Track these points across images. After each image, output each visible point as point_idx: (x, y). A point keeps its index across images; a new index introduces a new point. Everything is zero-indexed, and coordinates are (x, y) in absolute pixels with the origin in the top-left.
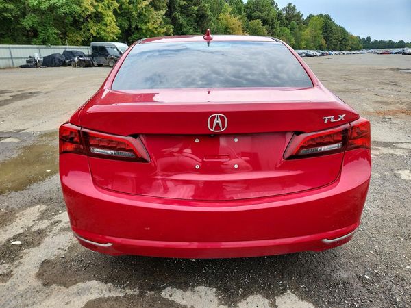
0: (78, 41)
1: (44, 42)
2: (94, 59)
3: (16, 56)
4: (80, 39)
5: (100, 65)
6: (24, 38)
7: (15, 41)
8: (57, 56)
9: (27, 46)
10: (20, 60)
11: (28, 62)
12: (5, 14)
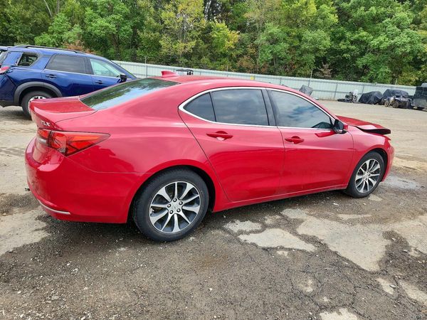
0: (410, 81)
1: (371, 80)
2: (414, 100)
3: (340, 91)
4: (414, 79)
5: (420, 109)
6: (355, 76)
7: (347, 78)
8: (375, 94)
9: (353, 82)
10: (342, 94)
11: (347, 97)
12: (345, 55)
